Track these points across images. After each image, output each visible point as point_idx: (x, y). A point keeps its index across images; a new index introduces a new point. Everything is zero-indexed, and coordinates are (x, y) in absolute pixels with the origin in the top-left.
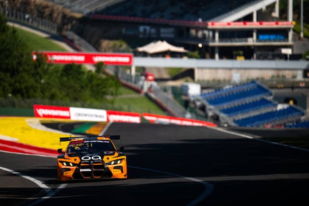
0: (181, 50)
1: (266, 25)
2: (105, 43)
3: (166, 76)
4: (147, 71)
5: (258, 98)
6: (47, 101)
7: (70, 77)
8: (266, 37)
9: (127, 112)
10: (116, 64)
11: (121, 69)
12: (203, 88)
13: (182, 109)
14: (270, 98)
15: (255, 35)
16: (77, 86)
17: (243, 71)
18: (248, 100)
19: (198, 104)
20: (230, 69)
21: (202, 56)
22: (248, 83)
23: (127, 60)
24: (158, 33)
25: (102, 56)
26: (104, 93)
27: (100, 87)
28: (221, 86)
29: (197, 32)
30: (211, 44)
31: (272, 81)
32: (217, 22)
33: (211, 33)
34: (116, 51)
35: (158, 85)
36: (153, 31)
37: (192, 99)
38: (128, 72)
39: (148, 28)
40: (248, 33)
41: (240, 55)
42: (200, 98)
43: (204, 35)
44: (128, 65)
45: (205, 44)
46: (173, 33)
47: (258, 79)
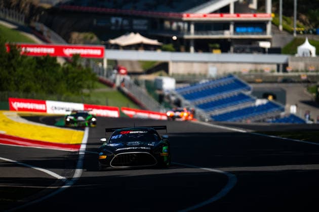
0: (155, 42)
1: (244, 17)
2: (75, 35)
3: (139, 70)
4: (120, 65)
5: (235, 92)
6: (21, 94)
7: (45, 69)
8: (244, 30)
9: (105, 106)
10: (87, 57)
11: (92, 63)
12: (178, 82)
13: (157, 104)
14: (248, 93)
15: (232, 27)
16: (52, 79)
17: (219, 65)
18: (225, 95)
19: (173, 98)
20: (206, 62)
21: (177, 50)
22: (225, 78)
23: (98, 52)
24: (131, 24)
25: (72, 48)
26: (81, 87)
27: (76, 81)
28: (196, 80)
29: (171, 24)
30: (186, 37)
31: (250, 75)
32: (192, 13)
33: (186, 26)
34: (87, 44)
35: (131, 78)
36: (126, 22)
37: (166, 93)
38: (100, 65)
39: (120, 20)
40: (225, 26)
41: (216, 48)
42: (175, 93)
43: (179, 27)
44: (100, 58)
45: (180, 36)
46: (145, 25)
47: (235, 73)
